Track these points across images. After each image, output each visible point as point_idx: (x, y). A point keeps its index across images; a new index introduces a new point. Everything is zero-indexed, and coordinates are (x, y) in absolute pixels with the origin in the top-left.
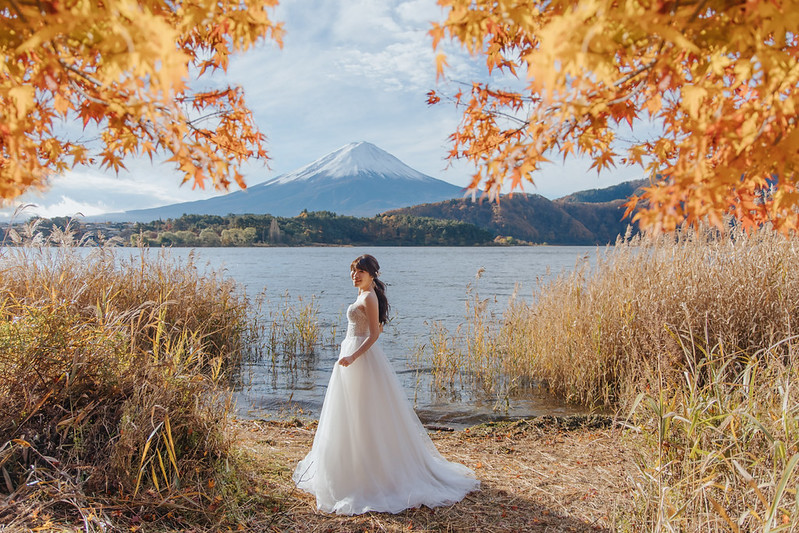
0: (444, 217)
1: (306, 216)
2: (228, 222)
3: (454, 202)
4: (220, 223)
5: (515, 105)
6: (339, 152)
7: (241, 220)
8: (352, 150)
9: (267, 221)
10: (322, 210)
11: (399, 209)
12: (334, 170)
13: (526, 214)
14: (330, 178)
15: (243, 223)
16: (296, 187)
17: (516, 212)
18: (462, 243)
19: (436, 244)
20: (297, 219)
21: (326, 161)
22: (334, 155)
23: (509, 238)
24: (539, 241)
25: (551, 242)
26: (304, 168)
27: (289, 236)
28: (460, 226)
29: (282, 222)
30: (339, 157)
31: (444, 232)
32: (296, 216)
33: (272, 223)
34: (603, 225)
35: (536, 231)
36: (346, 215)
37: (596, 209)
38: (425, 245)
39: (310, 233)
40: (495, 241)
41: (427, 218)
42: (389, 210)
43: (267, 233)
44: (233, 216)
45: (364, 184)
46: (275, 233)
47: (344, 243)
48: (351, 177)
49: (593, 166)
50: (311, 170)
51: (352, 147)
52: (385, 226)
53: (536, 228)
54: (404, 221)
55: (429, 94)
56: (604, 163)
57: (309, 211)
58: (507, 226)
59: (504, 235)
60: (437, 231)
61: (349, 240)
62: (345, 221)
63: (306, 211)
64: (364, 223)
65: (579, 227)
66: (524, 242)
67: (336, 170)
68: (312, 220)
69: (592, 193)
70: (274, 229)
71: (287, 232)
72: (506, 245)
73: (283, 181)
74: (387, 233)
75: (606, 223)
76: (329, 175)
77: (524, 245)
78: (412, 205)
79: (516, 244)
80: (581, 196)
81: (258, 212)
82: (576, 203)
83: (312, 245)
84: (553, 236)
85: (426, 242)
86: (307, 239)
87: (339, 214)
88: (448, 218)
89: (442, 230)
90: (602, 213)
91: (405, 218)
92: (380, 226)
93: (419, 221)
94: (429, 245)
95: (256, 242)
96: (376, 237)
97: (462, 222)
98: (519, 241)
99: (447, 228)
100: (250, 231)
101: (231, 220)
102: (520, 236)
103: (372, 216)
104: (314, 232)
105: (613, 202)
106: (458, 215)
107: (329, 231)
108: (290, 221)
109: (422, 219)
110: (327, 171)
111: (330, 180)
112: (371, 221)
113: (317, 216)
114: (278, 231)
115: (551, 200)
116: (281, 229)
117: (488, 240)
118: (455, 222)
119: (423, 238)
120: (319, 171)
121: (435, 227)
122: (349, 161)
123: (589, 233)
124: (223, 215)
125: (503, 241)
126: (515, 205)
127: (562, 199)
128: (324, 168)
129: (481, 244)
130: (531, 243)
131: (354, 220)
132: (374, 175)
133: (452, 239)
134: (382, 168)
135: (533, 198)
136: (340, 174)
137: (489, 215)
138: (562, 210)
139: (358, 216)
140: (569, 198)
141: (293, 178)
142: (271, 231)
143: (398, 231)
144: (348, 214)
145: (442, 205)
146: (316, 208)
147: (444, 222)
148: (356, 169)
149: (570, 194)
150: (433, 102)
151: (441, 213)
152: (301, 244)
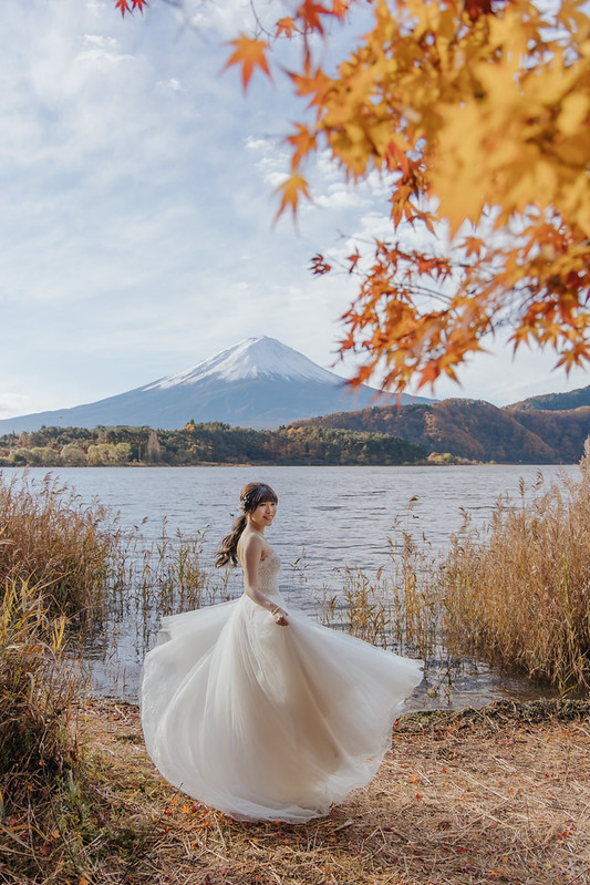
0: (364, 429)
1: (192, 428)
2: (96, 437)
3: (376, 410)
4: (86, 438)
5: (440, 273)
6: (234, 349)
7: (112, 433)
8: (251, 347)
9: (144, 435)
10: (213, 421)
11: (307, 418)
12: (228, 372)
13: (468, 424)
14: (223, 381)
15: (114, 437)
16: (181, 392)
17: (456, 423)
18: (388, 461)
19: (356, 463)
20: (182, 432)
21: (217, 360)
22: (227, 353)
23: (447, 455)
24: (485, 459)
25: (500, 461)
26: (190, 370)
27: (171, 453)
28: (385, 441)
29: (163, 436)
30: (234, 356)
31: (365, 447)
32: (181, 429)
33: (151, 438)
34: (566, 439)
35: (481, 446)
36: (243, 427)
37: (557, 419)
38: (341, 465)
39: (198, 450)
40: (429, 458)
41: (343, 430)
42: (295, 420)
43: (144, 450)
44: (102, 428)
45: (265, 388)
46: (154, 450)
47: (240, 462)
48: (249, 379)
49: (559, 364)
50: (199, 371)
51: (249, 344)
52: (291, 441)
53: (481, 442)
54: (314, 434)
55: (315, 259)
56: (576, 358)
57: (197, 422)
58: (444, 440)
59: (440, 451)
60: (356, 446)
61: (245, 457)
62: (240, 433)
63: (192, 422)
64: (264, 437)
65: (537, 441)
66: (466, 460)
67: (229, 371)
68: (200, 433)
69: (551, 398)
70: (154, 445)
71: (168, 449)
72: (443, 464)
73: (165, 385)
74: (294, 449)
75: (569, 436)
76: (222, 377)
77: (466, 464)
78: (324, 414)
79: (455, 463)
80: (535, 401)
81: (134, 423)
82: (531, 411)
83: (200, 465)
84: (503, 453)
85: (343, 460)
86: (194, 457)
87: (233, 426)
88: (371, 431)
89: (362, 445)
90: (565, 423)
91: (315, 431)
92: (285, 441)
93: (334, 434)
94: (346, 464)
95: (131, 460)
96: (279, 454)
97: (387, 435)
98: (460, 459)
99: (369, 443)
100: (124, 447)
101: (100, 433)
102: (460, 453)
103: (274, 429)
104: (202, 448)
105: (578, 409)
106: (382, 426)
107: (222, 446)
108: (172, 435)
109: (337, 432)
110: (218, 373)
111: (223, 383)
112: (274, 434)
113: (205, 428)
114: (158, 448)
115: (499, 407)
116: (163, 444)
117: (420, 458)
118: (378, 436)
119: (339, 456)
120: (210, 373)
121: (354, 442)
122: (246, 360)
123: (549, 450)
124: (91, 428)
125: (439, 458)
126: (453, 414)
127: (514, 405)
128: (215, 369)
129: (412, 463)
130: (474, 462)
131: (252, 433)
132: (278, 377)
133: (375, 457)
134: (286, 369)
135: (477, 405)
136: (235, 377)
137: (421, 427)
138: (512, 419)
139: (258, 429)
140: (522, 405)
141: (177, 382)
142: (150, 447)
143: (307, 447)
144: (245, 426)
145: (361, 415)
146: (206, 419)
147: (365, 436)
148: (254, 370)
149: (523, 400)
150: (321, 272)
151: (360, 423)
152: (186, 463)
